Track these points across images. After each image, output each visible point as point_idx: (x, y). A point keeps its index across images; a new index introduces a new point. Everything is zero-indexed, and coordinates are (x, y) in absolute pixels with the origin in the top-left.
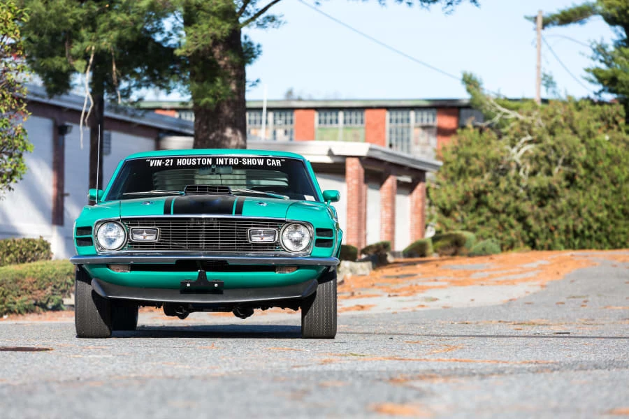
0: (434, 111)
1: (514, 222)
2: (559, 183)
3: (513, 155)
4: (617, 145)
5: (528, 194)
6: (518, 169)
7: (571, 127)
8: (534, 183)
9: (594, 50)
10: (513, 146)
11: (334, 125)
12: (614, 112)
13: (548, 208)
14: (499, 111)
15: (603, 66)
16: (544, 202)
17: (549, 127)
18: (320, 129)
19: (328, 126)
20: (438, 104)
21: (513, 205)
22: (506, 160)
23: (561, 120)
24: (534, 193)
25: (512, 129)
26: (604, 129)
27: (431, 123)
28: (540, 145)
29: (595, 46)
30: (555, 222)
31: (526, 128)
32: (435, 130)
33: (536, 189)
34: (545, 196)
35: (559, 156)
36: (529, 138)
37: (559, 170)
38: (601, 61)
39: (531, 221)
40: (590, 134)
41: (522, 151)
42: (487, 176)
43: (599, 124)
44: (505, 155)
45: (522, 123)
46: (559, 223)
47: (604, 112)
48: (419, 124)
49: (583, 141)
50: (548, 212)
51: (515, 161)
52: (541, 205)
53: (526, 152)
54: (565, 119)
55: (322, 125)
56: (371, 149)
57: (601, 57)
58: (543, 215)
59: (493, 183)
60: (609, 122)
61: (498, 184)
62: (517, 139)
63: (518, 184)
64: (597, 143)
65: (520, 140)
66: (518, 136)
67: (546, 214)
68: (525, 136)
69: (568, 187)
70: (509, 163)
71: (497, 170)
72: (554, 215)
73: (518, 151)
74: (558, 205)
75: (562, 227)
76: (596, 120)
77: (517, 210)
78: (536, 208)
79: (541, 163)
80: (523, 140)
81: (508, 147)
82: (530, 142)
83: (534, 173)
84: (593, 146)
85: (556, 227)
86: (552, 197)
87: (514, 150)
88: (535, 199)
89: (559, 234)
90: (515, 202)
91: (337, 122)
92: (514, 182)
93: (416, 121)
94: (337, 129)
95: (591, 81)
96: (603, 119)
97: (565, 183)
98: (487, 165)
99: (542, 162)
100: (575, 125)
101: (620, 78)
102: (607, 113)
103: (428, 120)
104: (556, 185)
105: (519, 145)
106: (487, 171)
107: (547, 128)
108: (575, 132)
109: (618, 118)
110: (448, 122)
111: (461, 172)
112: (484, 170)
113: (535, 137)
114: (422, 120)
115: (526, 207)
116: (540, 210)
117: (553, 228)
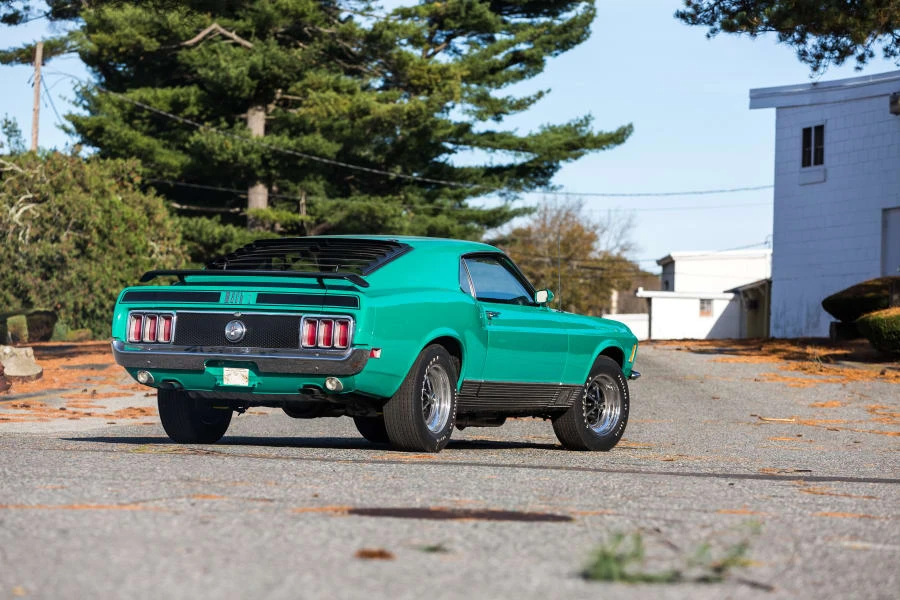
1: (11, 298)
2: (70, 252)
3: (12, 216)
4: (134, 207)
5: (29, 264)
6: (16, 232)
7: (81, 184)
8: (38, 251)
9: (77, 93)
10: (12, 205)
12: (130, 168)
13: (54, 281)
15: (87, 113)
16: (48, 275)
17: (55, 183)
21: (11, 276)
23: (70, 176)
24: (37, 262)
25: (10, 184)
26: (117, 187)
28: (45, 205)
29: (78, 89)
30: (62, 299)
31: (24, 183)
33: (40, 258)
34: (50, 267)
35: (69, 219)
36: (30, 196)
37: (68, 236)
38: (85, 107)
39: (33, 297)
40: (103, 193)
41: (21, 211)
43: (113, 181)
44: (3, 215)
45: (21, 177)
46: (67, 300)
47: (118, 169)
49: (97, 202)
50: (53, 286)
51: (14, 223)
52: (45, 278)
53: (26, 212)
54: (74, 174)
57: (85, 103)
58: (47, 289)
60: (123, 179)
62: (15, 197)
63: (16, 251)
64: (111, 203)
65: (19, 198)
66: (16, 193)
67: (52, 289)
68: (25, 193)
69: (77, 257)
70: (7, 225)
72: (60, 290)
73: (17, 211)
74: (66, 278)
75: (70, 305)
76: (110, 177)
77: (15, 283)
78: (39, 280)
79: (46, 226)
80: (23, 197)
81: (6, 207)
82: (28, 201)
83: (34, 240)
84: (107, 207)
85: (63, 305)
86: (58, 268)
87: (13, 210)
88: (39, 270)
89: (67, 313)
90: (13, 273)
92: (12, 248)
95: (68, 131)
96: (115, 176)
97: (76, 252)
99: (48, 226)
100: (87, 182)
101: (107, 128)
102: (121, 168)
104: (65, 253)
105: (18, 203)
107: (51, 183)
108: (87, 191)
109: (133, 175)
113: (37, 195)
115: (30, 279)
116: (44, 284)
117: (59, 306)
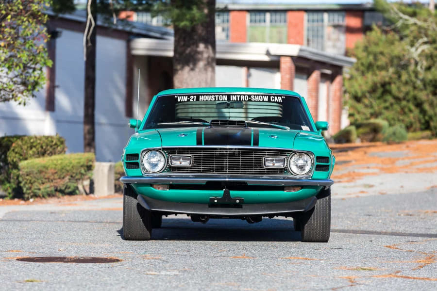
0: (343, 13)
1: (412, 107)
3: (412, 53)
5: (425, 85)
6: (416, 64)
8: (430, 76)
10: (412, 45)
11: (262, 24)
14: (401, 18)
18: (251, 27)
19: (258, 24)
20: (347, 7)
21: (412, 93)
22: (407, 57)
24: (429, 84)
25: (412, 32)
27: (341, 23)
28: (434, 45)
31: (422, 31)
32: (343, 29)
33: (431, 81)
36: (425, 39)
39: (426, 107)
41: (420, 50)
42: (391, 70)
44: (405, 53)
45: (420, 28)
48: (332, 23)
51: (414, 59)
52: (435, 94)
53: (423, 51)
55: (253, 24)
56: (301, 50)
59: (395, 76)
61: (400, 77)
62: (415, 40)
63: (416, 77)
65: (418, 40)
66: (416, 38)
68: (422, 38)
70: (409, 61)
71: (399, 65)
73: (417, 49)
77: (415, 98)
78: (431, 97)
79: (435, 60)
80: (421, 41)
81: (408, 47)
82: (425, 43)
83: (429, 68)
87: (413, 50)
88: (430, 89)
90: (413, 91)
91: (265, 21)
92: (413, 75)
93: (329, 21)
94: (265, 27)
98: (392, 61)
103: (338, 21)
105: (417, 45)
106: (392, 66)
110: (355, 22)
111: (370, 67)
112: (389, 65)
113: (430, 39)
114: (333, 20)
115: (423, 95)
116: (434, 98)
